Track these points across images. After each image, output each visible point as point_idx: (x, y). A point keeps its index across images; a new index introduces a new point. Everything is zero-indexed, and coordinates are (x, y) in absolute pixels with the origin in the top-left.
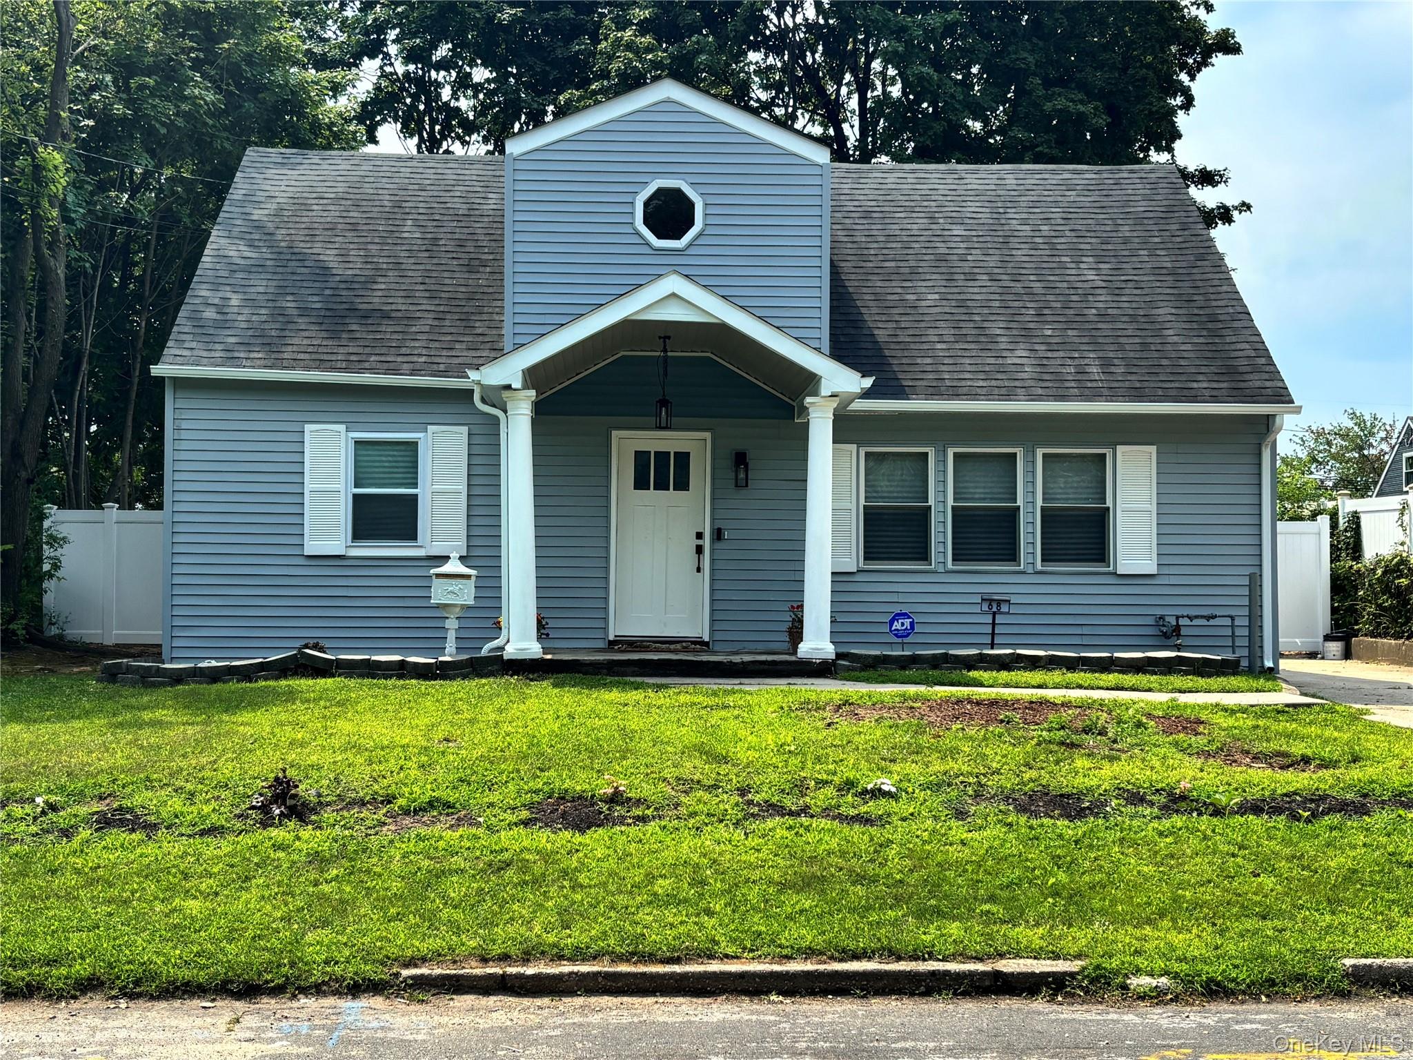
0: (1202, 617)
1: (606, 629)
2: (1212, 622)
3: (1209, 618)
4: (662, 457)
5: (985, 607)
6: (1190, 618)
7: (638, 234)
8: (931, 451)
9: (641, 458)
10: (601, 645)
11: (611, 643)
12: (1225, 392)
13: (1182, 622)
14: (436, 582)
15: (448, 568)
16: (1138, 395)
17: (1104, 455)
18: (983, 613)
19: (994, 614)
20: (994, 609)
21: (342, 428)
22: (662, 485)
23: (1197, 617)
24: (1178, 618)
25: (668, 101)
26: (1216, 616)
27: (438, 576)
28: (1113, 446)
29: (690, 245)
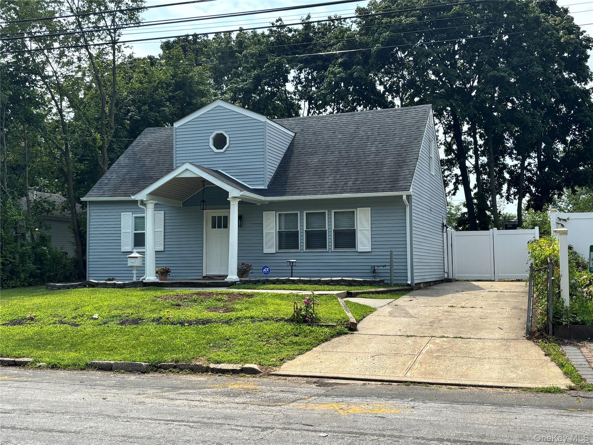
0: (382, 266)
1: (202, 273)
2: (385, 268)
3: (384, 266)
4: (220, 218)
5: (288, 264)
6: (378, 266)
7: (210, 148)
8: (299, 213)
9: (214, 218)
10: (201, 278)
11: (204, 277)
12: (388, 188)
13: (376, 268)
14: (129, 259)
15: (132, 255)
16: (359, 191)
17: (354, 211)
18: (288, 266)
19: (292, 266)
20: (291, 264)
21: (131, 213)
22: (219, 227)
23: (380, 266)
24: (374, 266)
25: (219, 106)
26: (386, 266)
27: (129, 257)
28: (356, 208)
29: (225, 151)
